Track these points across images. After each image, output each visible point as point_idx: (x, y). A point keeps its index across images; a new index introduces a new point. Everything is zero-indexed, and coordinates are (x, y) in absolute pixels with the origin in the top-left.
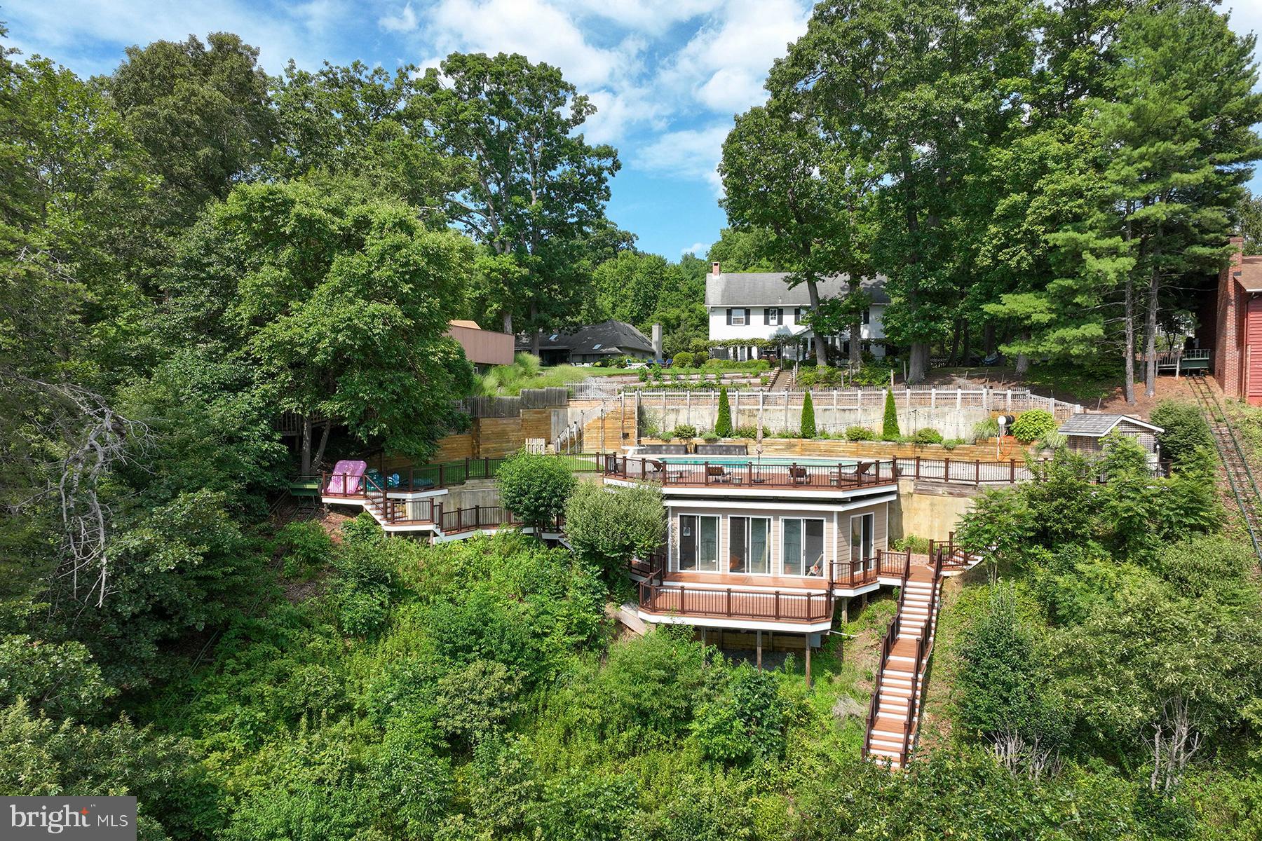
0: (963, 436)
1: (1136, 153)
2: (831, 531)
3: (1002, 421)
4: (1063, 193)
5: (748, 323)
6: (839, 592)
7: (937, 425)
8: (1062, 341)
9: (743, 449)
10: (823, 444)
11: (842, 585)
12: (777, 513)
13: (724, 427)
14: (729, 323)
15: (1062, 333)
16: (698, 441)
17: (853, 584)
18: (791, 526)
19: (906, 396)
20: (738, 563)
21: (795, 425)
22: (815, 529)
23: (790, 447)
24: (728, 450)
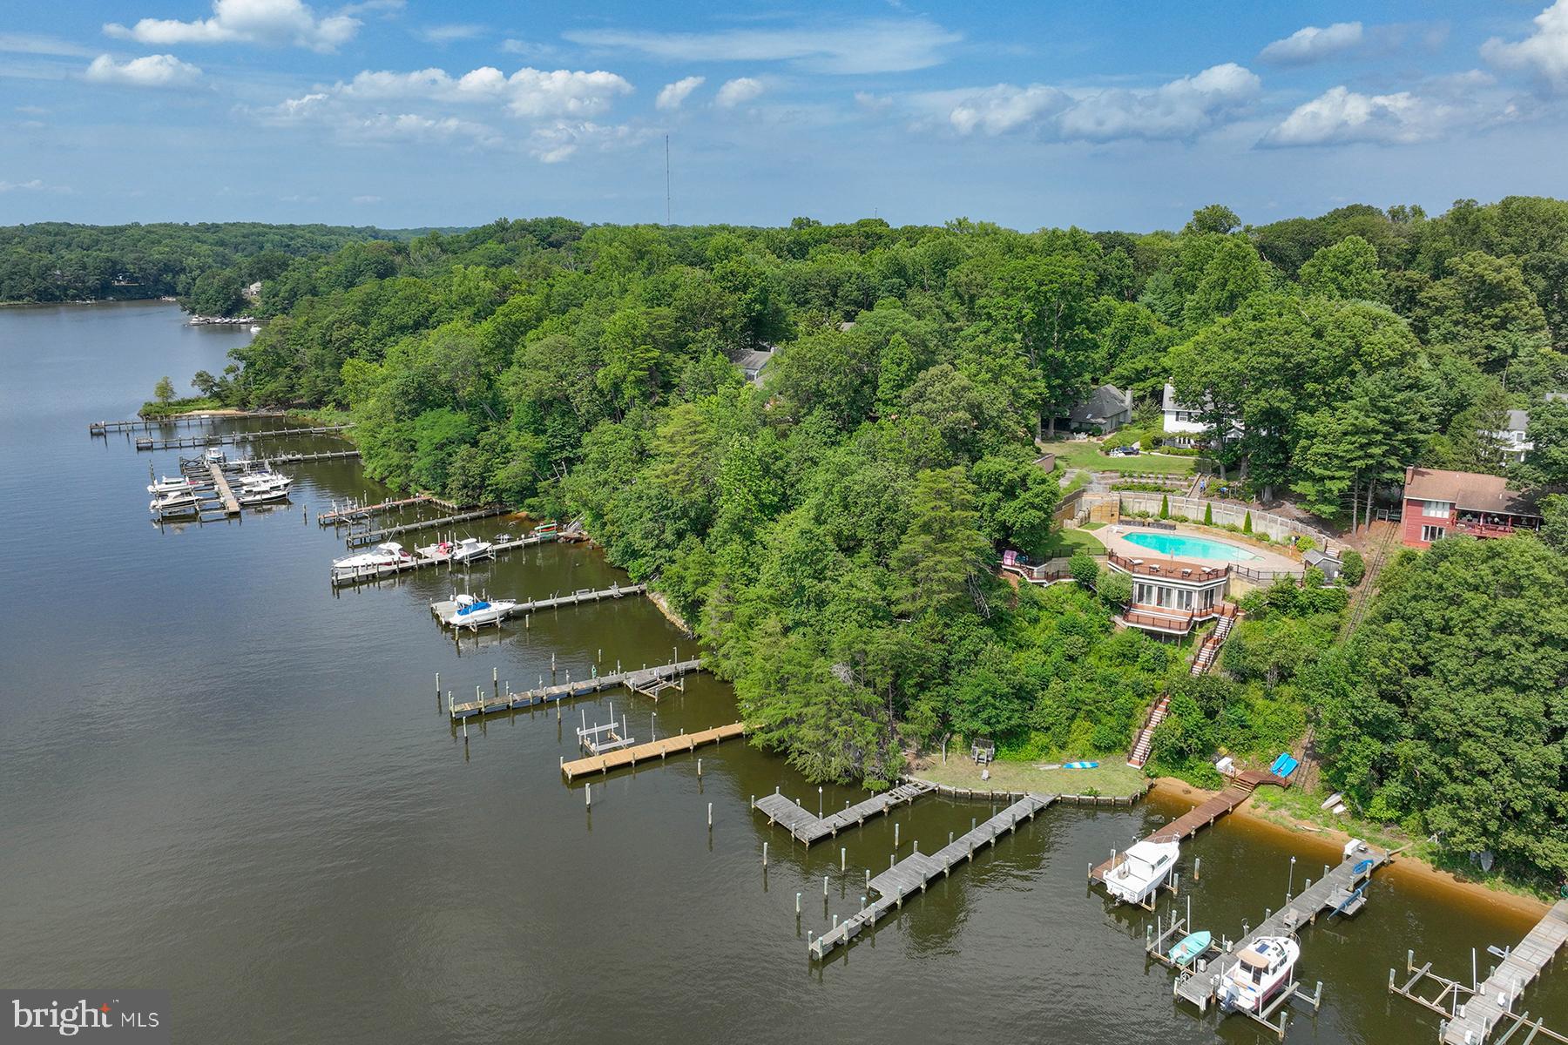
1: (1353, 439)
2: (1195, 596)
3: (1293, 539)
5: (1189, 422)
6: (1195, 619)
7: (1269, 531)
9: (1174, 528)
10: (1215, 530)
11: (1197, 616)
12: (1175, 588)
13: (1164, 514)
14: (1177, 420)
15: (1320, 507)
16: (1150, 520)
17: (1201, 617)
18: (1181, 593)
19: (1256, 513)
20: (1159, 603)
21: (1202, 518)
22: (1189, 593)
23: (1198, 528)
24: (1165, 527)
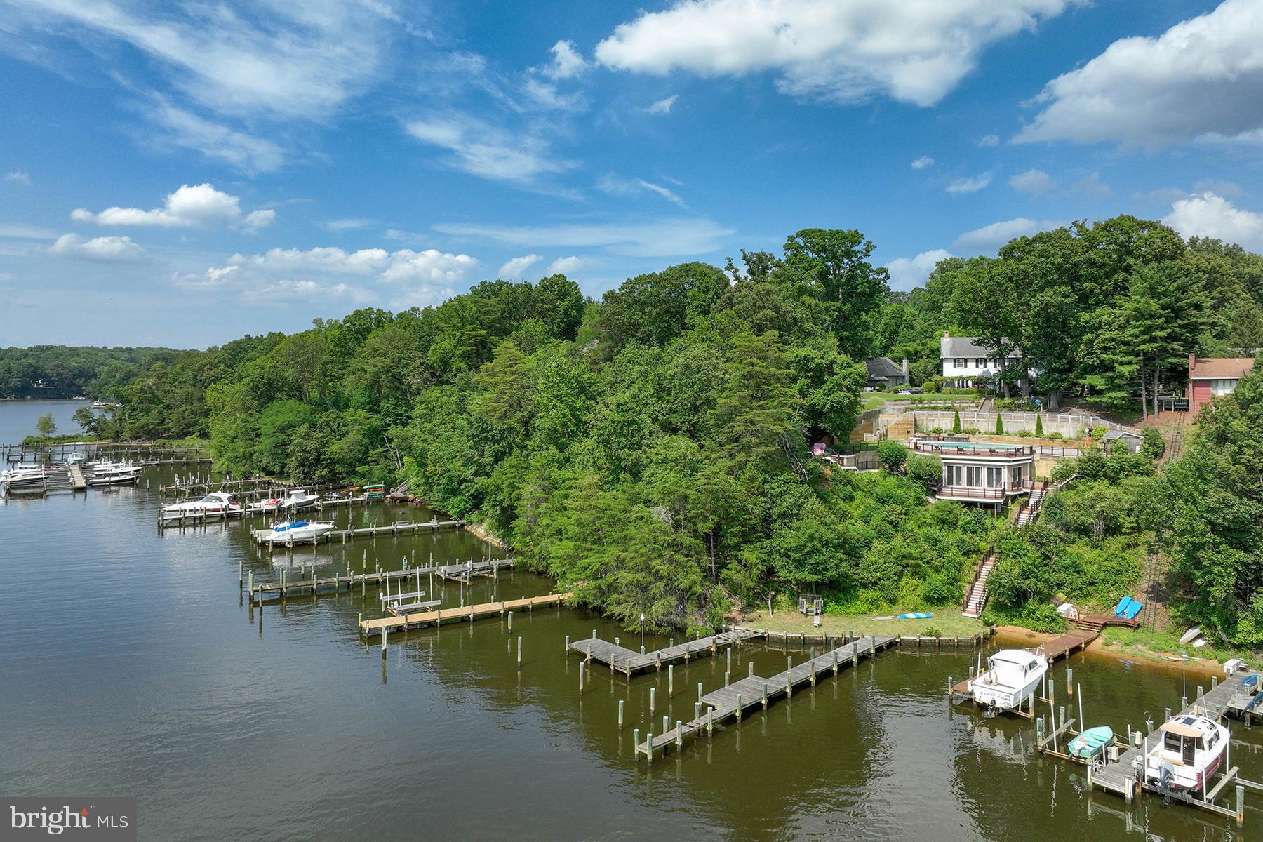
0: (1072, 436)
1: (1138, 323)
2: (1005, 472)
3: (1087, 430)
4: (1106, 340)
5: (966, 366)
6: (1007, 493)
7: (1061, 430)
8: (1110, 397)
9: (967, 439)
10: (1007, 438)
11: (1008, 490)
12: (984, 465)
13: (957, 428)
14: (955, 366)
15: (1111, 394)
16: (944, 435)
17: (1013, 490)
18: (990, 471)
19: (1046, 416)
20: (969, 483)
21: (994, 429)
22: (999, 471)
23: (991, 439)
24: (959, 440)
